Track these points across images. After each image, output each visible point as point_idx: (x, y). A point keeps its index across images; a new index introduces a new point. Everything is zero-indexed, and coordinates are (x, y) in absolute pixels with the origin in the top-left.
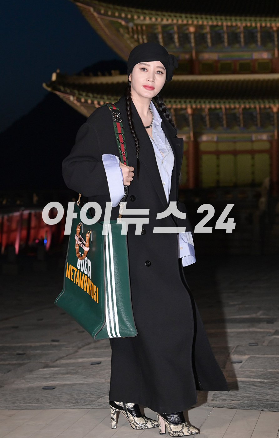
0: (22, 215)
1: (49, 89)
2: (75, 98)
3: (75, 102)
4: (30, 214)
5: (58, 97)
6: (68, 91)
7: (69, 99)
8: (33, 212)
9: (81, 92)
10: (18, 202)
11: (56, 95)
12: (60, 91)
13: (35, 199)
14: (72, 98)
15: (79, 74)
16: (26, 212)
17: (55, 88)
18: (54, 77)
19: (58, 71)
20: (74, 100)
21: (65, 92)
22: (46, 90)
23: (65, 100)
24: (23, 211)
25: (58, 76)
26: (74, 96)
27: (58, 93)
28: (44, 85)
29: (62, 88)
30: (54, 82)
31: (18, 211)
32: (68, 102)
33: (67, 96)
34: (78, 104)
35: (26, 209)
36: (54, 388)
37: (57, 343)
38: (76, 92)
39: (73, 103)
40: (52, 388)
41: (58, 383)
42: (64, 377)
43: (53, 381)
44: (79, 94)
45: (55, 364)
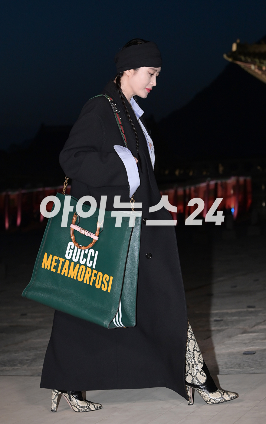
0: (208, 186)
1: (230, 60)
2: (257, 67)
3: (257, 71)
4: (216, 185)
5: (239, 67)
6: (249, 60)
7: (250, 68)
8: (219, 182)
9: (262, 61)
10: (204, 173)
11: (237, 65)
12: (240, 60)
13: (221, 169)
14: (253, 67)
15: (259, 43)
16: (212, 183)
17: (236, 59)
18: (234, 47)
19: (238, 41)
20: (255, 68)
21: (246, 62)
22: (227, 61)
23: (246, 69)
24: (209, 181)
25: (238, 46)
26: (255, 64)
27: (239, 63)
28: (225, 56)
29: (243, 58)
30: (235, 52)
31: (204, 181)
32: (249, 71)
33: (248, 65)
34: (260, 72)
35: (212, 180)
36: (255, 353)
37: (253, 309)
38: (257, 60)
39: (254, 71)
40: (253, 353)
41: (257, 348)
42: (263, 342)
43: (253, 346)
44: (260, 63)
45: (253, 329)
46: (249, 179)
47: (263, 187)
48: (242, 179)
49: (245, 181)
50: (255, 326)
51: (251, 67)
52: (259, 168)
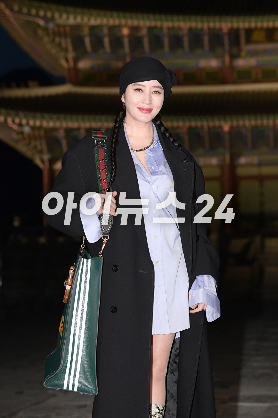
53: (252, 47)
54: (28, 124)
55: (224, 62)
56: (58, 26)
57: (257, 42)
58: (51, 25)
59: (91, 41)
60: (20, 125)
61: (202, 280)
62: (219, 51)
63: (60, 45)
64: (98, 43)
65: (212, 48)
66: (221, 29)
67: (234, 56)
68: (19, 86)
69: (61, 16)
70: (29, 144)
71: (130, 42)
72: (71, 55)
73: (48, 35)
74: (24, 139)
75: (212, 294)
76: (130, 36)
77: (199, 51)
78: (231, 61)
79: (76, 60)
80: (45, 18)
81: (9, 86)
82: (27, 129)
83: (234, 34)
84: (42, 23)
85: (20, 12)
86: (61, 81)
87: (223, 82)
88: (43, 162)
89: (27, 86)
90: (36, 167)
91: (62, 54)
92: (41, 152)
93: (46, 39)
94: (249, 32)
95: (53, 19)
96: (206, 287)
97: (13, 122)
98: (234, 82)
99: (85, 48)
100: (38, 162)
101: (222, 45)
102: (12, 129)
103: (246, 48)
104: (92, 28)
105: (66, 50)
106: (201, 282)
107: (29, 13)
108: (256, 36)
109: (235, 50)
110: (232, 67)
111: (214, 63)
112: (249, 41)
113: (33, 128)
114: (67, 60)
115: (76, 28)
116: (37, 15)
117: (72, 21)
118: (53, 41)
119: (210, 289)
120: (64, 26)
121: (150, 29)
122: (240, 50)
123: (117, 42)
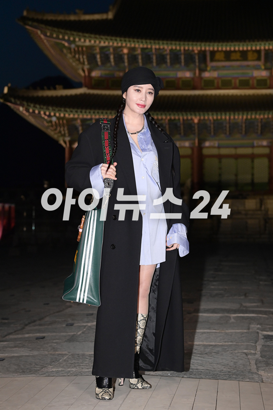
1: (1, 101)
2: (24, 109)
3: (24, 112)
5: (9, 107)
6: (18, 102)
7: (19, 110)
9: (29, 104)
11: (7, 105)
12: (11, 102)
14: (21, 109)
15: (28, 88)
17: (6, 100)
18: (6, 90)
19: (9, 85)
20: (23, 110)
21: (15, 103)
23: (15, 110)
25: (9, 89)
26: (23, 106)
27: (9, 104)
29: (13, 100)
30: (6, 94)
32: (18, 112)
33: (17, 107)
34: (27, 114)
36: (4, 360)
37: (6, 321)
38: (25, 103)
39: (22, 112)
40: (2, 360)
41: (6, 355)
42: (12, 350)
43: (3, 353)
44: (28, 105)
45: (4, 339)
46: (13, 206)
47: (25, 214)
48: (7, 206)
49: (10, 207)
50: (6, 336)
51: (19, 108)
52: (22, 197)
53: (214, 64)
54: (55, 115)
55: (195, 74)
56: (78, 47)
57: (219, 61)
58: (73, 46)
59: (101, 57)
60: (50, 116)
61: (176, 227)
62: (192, 66)
63: (79, 60)
64: (106, 58)
65: (187, 64)
66: (193, 51)
67: (202, 70)
68: (49, 89)
69: (80, 40)
70: (56, 130)
71: (128, 58)
72: (86, 67)
73: (71, 53)
74: (52, 126)
75: (184, 237)
76: (128, 54)
77: (177, 66)
78: (200, 74)
79: (90, 71)
80: (68, 41)
81: (42, 89)
82: (54, 119)
83: (203, 55)
84: (66, 44)
85: (51, 36)
86: (79, 85)
87: (194, 88)
88: (65, 142)
89: (55, 89)
90: (61, 146)
91: (80, 66)
92: (64, 135)
93: (69, 56)
94: (213, 53)
95: (74, 41)
96: (180, 232)
97: (45, 114)
98: (202, 89)
99: (96, 62)
100: (62, 142)
101: (194, 62)
102: (44, 118)
103: (210, 64)
104: (102, 48)
105: (83, 63)
106: (176, 228)
107: (58, 38)
108: (218, 56)
109: (203, 66)
110: (201, 78)
111: (188, 75)
112: (212, 60)
113: (59, 118)
114: (84, 71)
115: (91, 48)
116: (63, 39)
117: (87, 43)
118: (74, 57)
119: (182, 233)
120: (82, 47)
121: (143, 49)
122: (206, 66)
123: (119, 58)
